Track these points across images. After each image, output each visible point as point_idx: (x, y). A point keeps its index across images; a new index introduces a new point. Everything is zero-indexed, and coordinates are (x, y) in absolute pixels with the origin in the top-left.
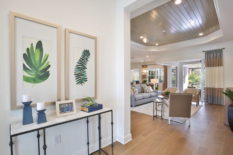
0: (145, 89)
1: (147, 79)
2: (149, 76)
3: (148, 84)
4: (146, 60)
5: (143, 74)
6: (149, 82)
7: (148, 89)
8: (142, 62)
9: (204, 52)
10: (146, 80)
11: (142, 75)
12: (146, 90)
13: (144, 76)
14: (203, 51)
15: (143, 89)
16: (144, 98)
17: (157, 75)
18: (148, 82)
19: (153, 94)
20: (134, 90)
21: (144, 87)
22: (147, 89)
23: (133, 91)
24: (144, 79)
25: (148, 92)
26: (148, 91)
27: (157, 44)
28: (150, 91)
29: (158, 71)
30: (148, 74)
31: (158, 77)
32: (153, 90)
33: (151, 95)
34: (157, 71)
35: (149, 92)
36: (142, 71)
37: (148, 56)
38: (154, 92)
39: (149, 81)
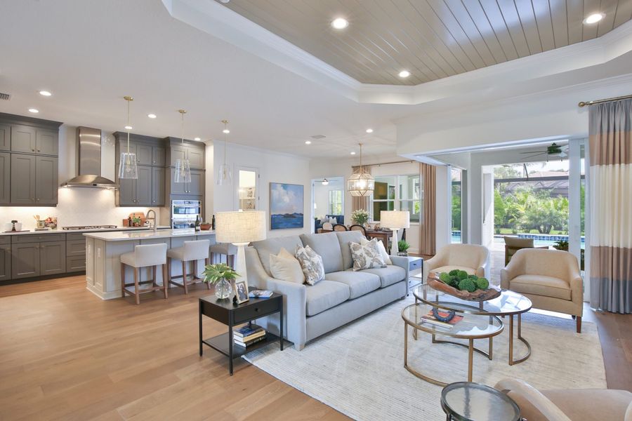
0: (358, 253)
1: (370, 212)
2: (374, 202)
3: (373, 228)
4: (366, 149)
5: (356, 194)
6: (375, 220)
7: (368, 253)
8: (353, 153)
9: (586, 107)
10: (366, 216)
11: (354, 198)
12: (361, 256)
13: (359, 202)
14: (583, 105)
15: (351, 253)
16: (352, 297)
17: (401, 198)
18: (371, 220)
19: (392, 272)
20: (307, 263)
21: (353, 243)
22: (364, 255)
23: (303, 267)
24: (359, 212)
25: (368, 265)
26: (369, 261)
27: (404, 74)
28: (380, 263)
29: (403, 187)
30: (371, 194)
31: (403, 204)
32: (388, 256)
33: (381, 279)
34: (401, 186)
35: (375, 264)
36: (353, 183)
37: (370, 131)
38: (393, 264)
39: (377, 218)
